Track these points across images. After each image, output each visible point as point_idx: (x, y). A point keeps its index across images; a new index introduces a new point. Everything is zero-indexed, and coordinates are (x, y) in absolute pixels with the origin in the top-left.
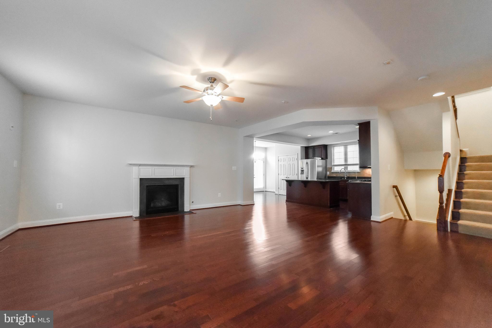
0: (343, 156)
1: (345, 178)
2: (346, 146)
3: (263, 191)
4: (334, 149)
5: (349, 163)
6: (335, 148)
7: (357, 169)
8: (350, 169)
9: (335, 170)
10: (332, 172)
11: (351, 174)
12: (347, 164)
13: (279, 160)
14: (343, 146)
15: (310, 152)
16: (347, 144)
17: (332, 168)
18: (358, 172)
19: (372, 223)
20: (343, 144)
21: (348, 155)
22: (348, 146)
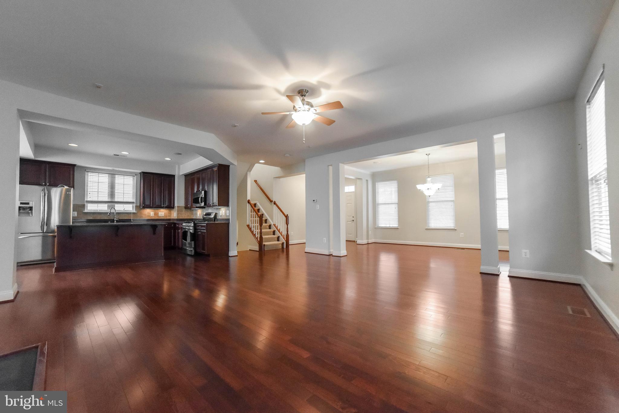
2: (112, 174)
4: (89, 175)
5: (116, 200)
6: (91, 174)
7: (130, 208)
8: (119, 208)
9: (90, 208)
10: (87, 211)
11: (122, 215)
12: (113, 200)
14: (108, 175)
16: (114, 173)
17: (84, 205)
18: (134, 213)
20: (107, 171)
22: (116, 175)
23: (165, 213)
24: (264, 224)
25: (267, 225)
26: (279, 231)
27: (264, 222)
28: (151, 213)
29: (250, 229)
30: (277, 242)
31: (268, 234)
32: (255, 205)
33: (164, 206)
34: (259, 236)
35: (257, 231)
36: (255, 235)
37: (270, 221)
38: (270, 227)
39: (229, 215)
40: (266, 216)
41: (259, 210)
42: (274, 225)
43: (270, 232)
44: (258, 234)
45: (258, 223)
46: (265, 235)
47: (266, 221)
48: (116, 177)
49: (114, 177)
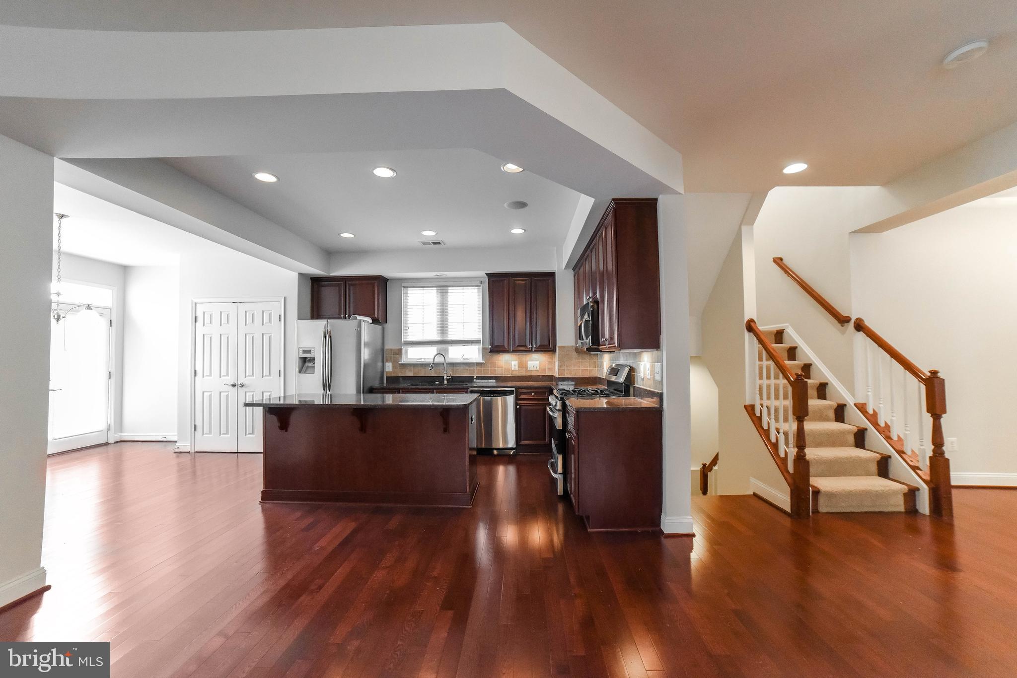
0: (433, 317)
1: (445, 382)
2: (443, 287)
3: (107, 444)
4: (407, 293)
5: (451, 337)
6: (410, 291)
7: (473, 354)
8: (456, 354)
9: (409, 356)
10: (403, 362)
11: (458, 368)
12: (445, 339)
13: (200, 319)
14: (436, 288)
15: (330, 296)
16: (445, 284)
17: (401, 350)
18: (478, 364)
19: (666, 542)
21: (449, 315)
22: (449, 288)
23: (540, 364)
24: (814, 403)
25: (830, 407)
26: (885, 432)
27: (812, 392)
28: (513, 363)
29: (757, 421)
30: (879, 484)
31: (832, 440)
32: (779, 336)
33: (533, 346)
34: (793, 452)
35: (784, 427)
36: (775, 446)
37: (840, 391)
38: (840, 413)
39: (662, 380)
40: (823, 371)
41: (792, 353)
42: (862, 408)
43: (844, 433)
44: (787, 443)
45: (786, 398)
46: (820, 444)
47: (822, 390)
48: (449, 291)
49: (446, 291)
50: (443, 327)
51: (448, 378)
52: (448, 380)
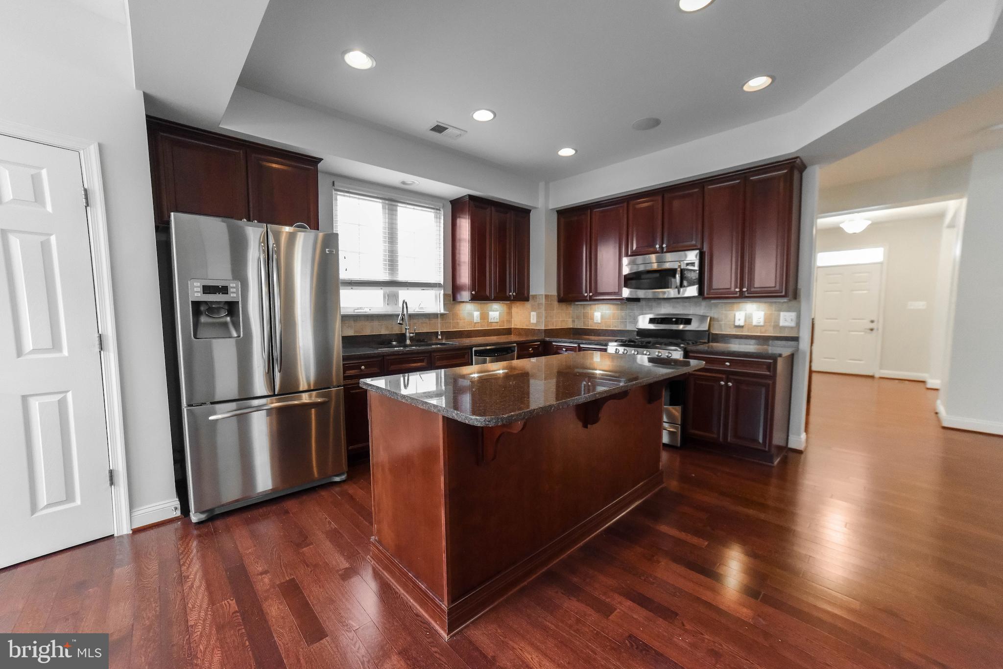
1: (408, 342)
2: (391, 201)
5: (401, 277)
12: (395, 279)
14: (381, 201)
16: (395, 197)
18: (442, 315)
22: (399, 204)
28: (476, 314)
33: (512, 294)
39: (798, 326)
48: (398, 208)
49: (394, 207)
50: (392, 262)
51: (411, 335)
52: (411, 339)
